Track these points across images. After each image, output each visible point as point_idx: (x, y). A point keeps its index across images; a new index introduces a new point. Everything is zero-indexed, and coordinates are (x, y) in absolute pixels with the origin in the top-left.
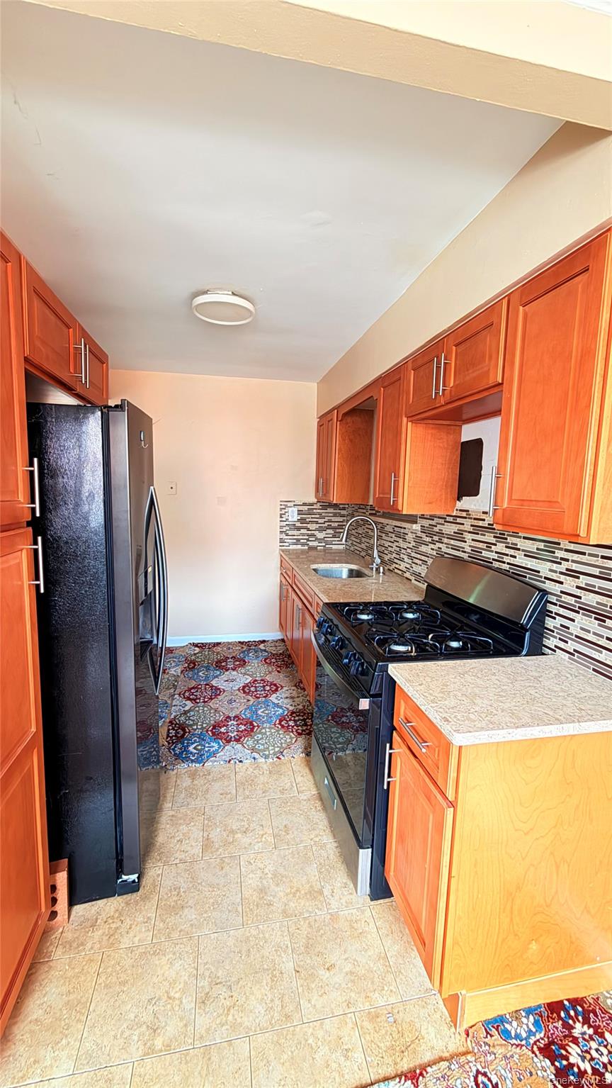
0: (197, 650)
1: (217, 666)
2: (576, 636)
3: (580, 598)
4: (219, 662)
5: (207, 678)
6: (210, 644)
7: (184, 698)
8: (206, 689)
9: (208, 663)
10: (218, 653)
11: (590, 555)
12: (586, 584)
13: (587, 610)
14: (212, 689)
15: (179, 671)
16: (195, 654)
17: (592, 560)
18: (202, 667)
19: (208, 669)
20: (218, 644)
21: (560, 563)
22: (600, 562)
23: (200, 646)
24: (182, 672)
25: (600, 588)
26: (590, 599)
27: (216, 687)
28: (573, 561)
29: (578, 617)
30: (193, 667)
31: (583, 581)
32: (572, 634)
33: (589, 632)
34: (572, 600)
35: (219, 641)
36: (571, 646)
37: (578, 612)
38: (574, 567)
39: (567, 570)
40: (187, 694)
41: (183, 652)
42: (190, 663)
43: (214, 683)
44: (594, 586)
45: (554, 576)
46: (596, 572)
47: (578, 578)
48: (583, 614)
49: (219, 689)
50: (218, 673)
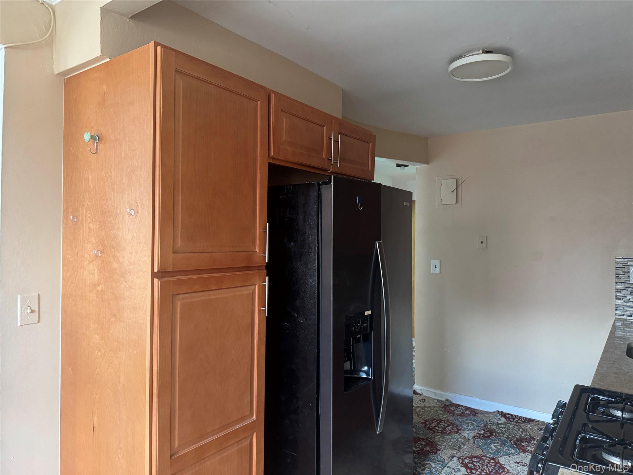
0: (503, 420)
1: (515, 443)
4: (521, 440)
5: (497, 451)
6: (520, 418)
7: (462, 463)
8: (489, 463)
9: (507, 438)
10: (525, 430)
14: (495, 466)
15: (472, 435)
16: (498, 424)
18: (499, 439)
19: (503, 443)
20: (531, 421)
23: (508, 418)
24: (474, 437)
27: (501, 464)
30: (488, 437)
35: (533, 418)
40: (466, 461)
41: (487, 417)
42: (488, 431)
43: (502, 460)
49: (504, 468)
50: (513, 451)
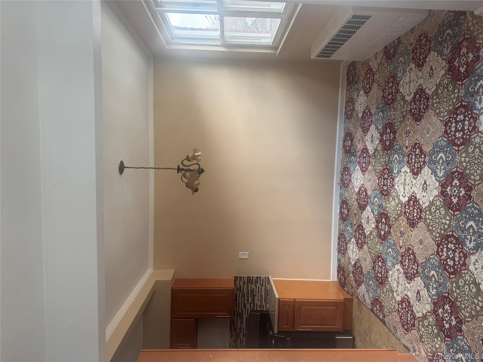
2: (261, 302)
3: (251, 302)
11: (239, 301)
12: (247, 301)
13: (253, 300)
17: (240, 300)
21: (243, 310)
22: (240, 298)
25: (247, 297)
26: (250, 299)
28: (241, 306)
29: (256, 303)
31: (246, 302)
32: (261, 304)
33: (258, 299)
34: (252, 305)
36: (264, 304)
37: (255, 302)
38: (243, 305)
39: (244, 308)
44: (247, 298)
45: (247, 312)
46: (243, 298)
47: (245, 303)
48: (255, 301)
